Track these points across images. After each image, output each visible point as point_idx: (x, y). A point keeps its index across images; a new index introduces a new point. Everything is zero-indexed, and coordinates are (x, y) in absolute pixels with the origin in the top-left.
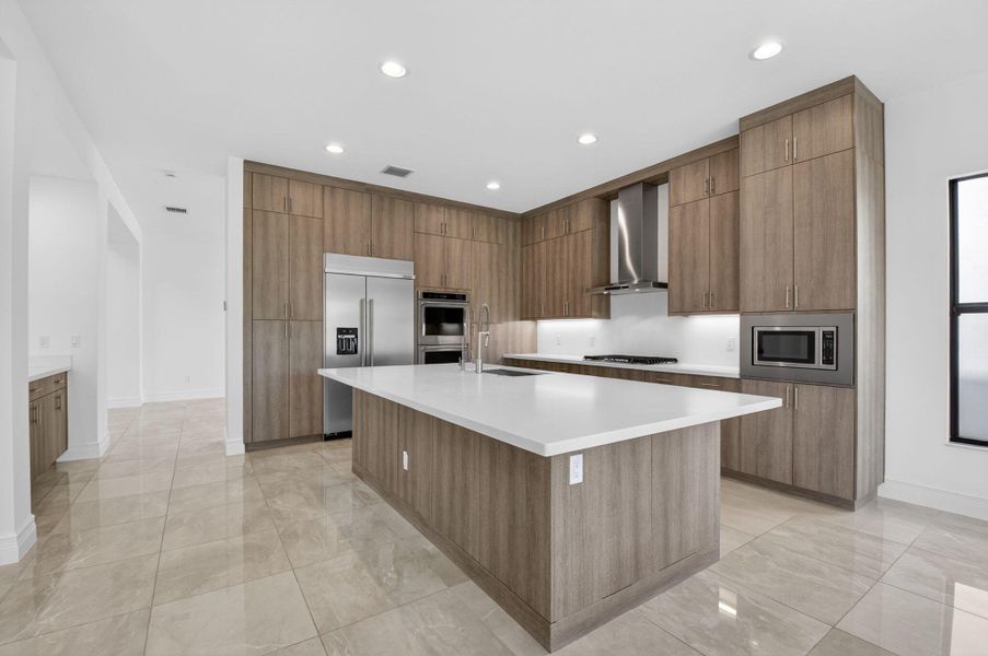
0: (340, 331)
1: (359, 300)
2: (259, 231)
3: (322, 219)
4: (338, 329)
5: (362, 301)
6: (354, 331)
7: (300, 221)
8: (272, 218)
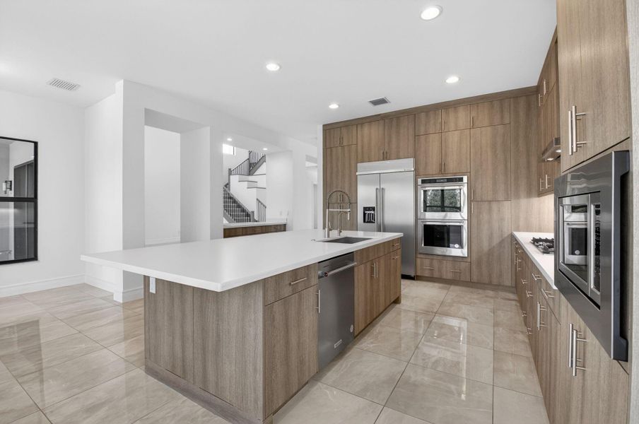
0: (365, 209)
1: (375, 188)
2: (329, 158)
3: (357, 144)
4: (364, 208)
5: (377, 189)
6: (373, 209)
7: (346, 148)
8: (334, 150)
